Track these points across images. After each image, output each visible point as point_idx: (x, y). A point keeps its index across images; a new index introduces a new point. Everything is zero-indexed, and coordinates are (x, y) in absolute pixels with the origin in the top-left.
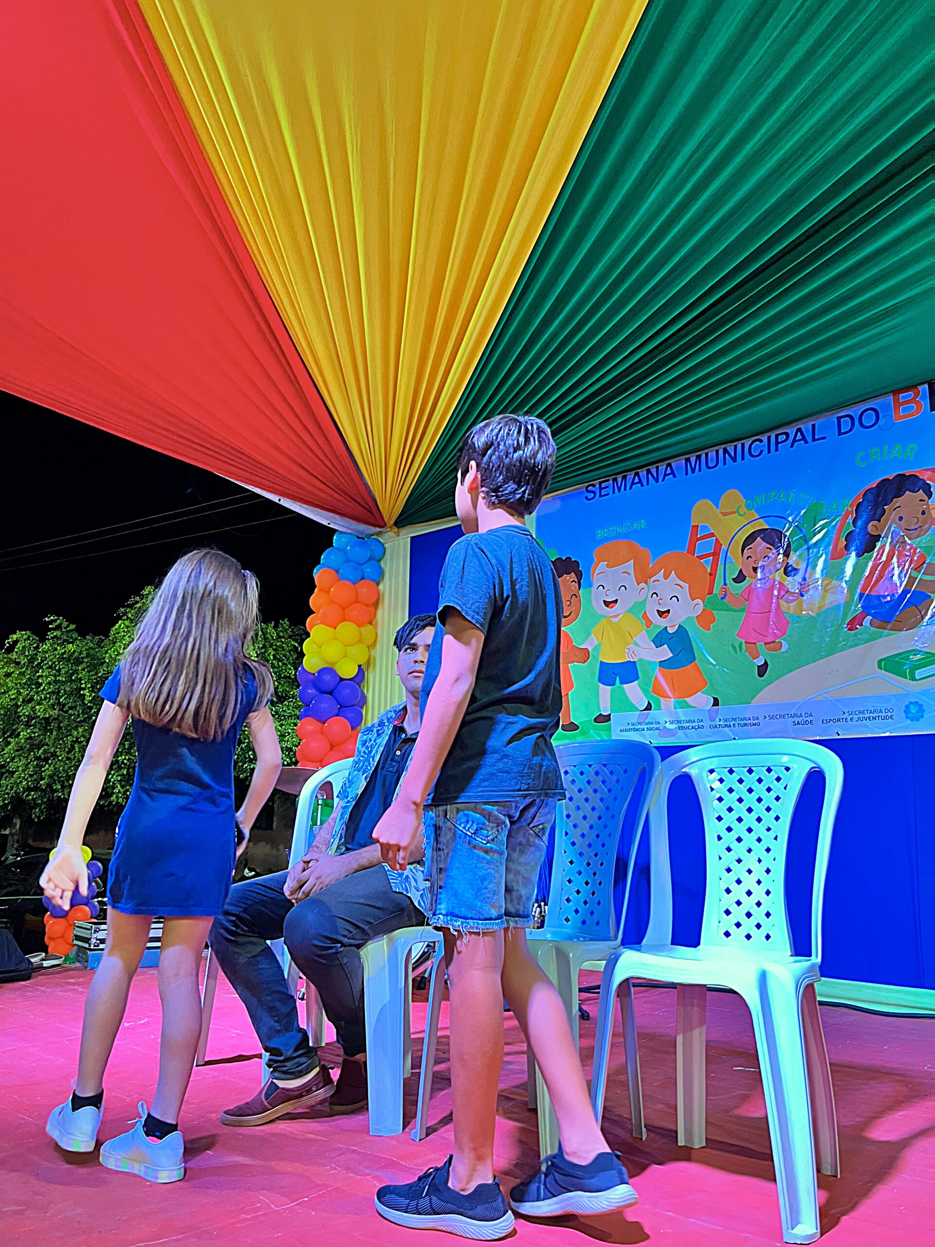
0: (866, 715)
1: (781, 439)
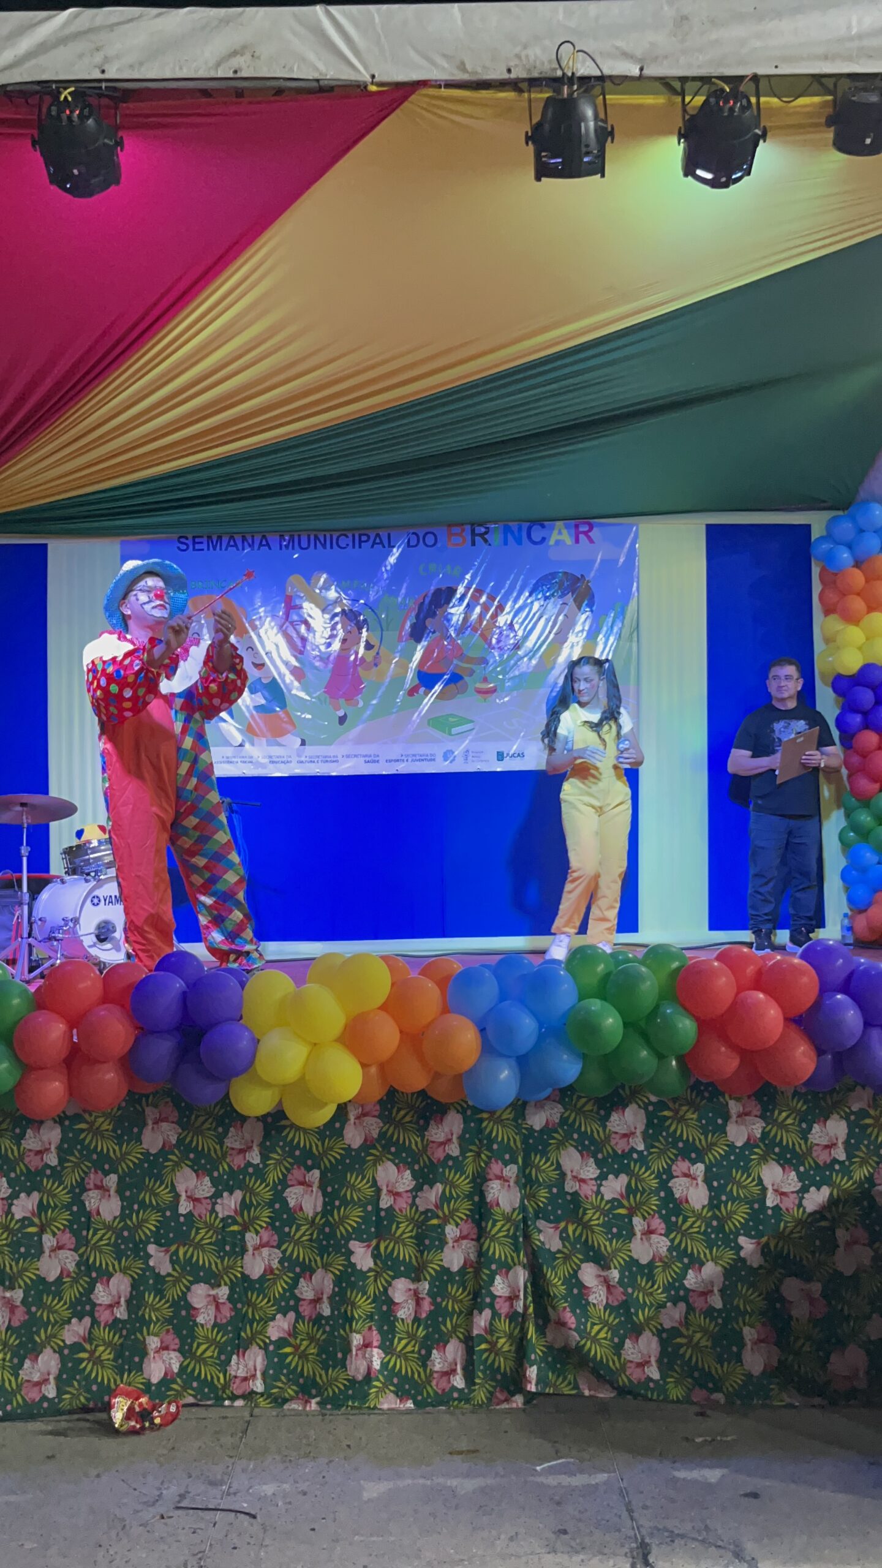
0: (418, 758)
1: (364, 538)
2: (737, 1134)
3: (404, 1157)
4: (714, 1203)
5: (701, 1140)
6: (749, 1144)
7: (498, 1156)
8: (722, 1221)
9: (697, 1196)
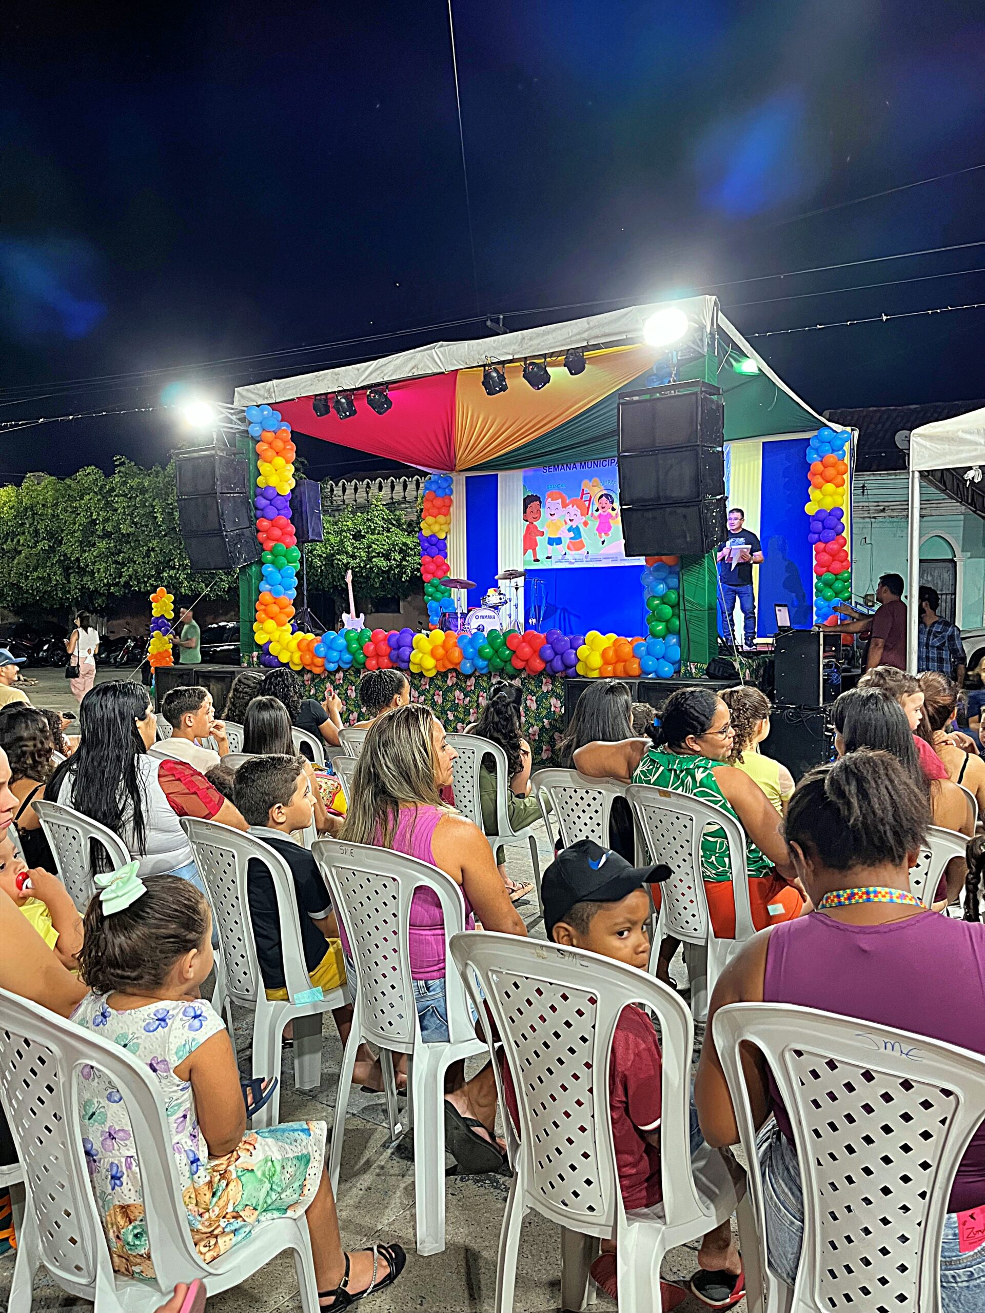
2: (545, 689)
3: (462, 690)
4: (537, 709)
5: (535, 690)
6: (548, 692)
7: (482, 690)
8: (540, 714)
9: (534, 706)
